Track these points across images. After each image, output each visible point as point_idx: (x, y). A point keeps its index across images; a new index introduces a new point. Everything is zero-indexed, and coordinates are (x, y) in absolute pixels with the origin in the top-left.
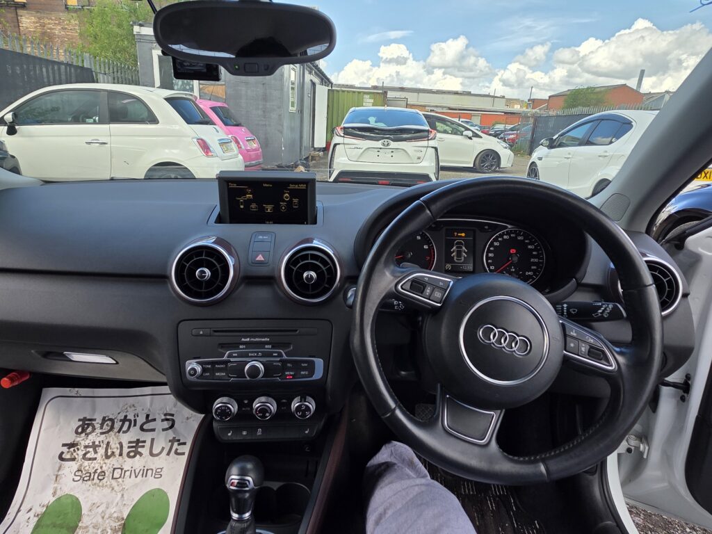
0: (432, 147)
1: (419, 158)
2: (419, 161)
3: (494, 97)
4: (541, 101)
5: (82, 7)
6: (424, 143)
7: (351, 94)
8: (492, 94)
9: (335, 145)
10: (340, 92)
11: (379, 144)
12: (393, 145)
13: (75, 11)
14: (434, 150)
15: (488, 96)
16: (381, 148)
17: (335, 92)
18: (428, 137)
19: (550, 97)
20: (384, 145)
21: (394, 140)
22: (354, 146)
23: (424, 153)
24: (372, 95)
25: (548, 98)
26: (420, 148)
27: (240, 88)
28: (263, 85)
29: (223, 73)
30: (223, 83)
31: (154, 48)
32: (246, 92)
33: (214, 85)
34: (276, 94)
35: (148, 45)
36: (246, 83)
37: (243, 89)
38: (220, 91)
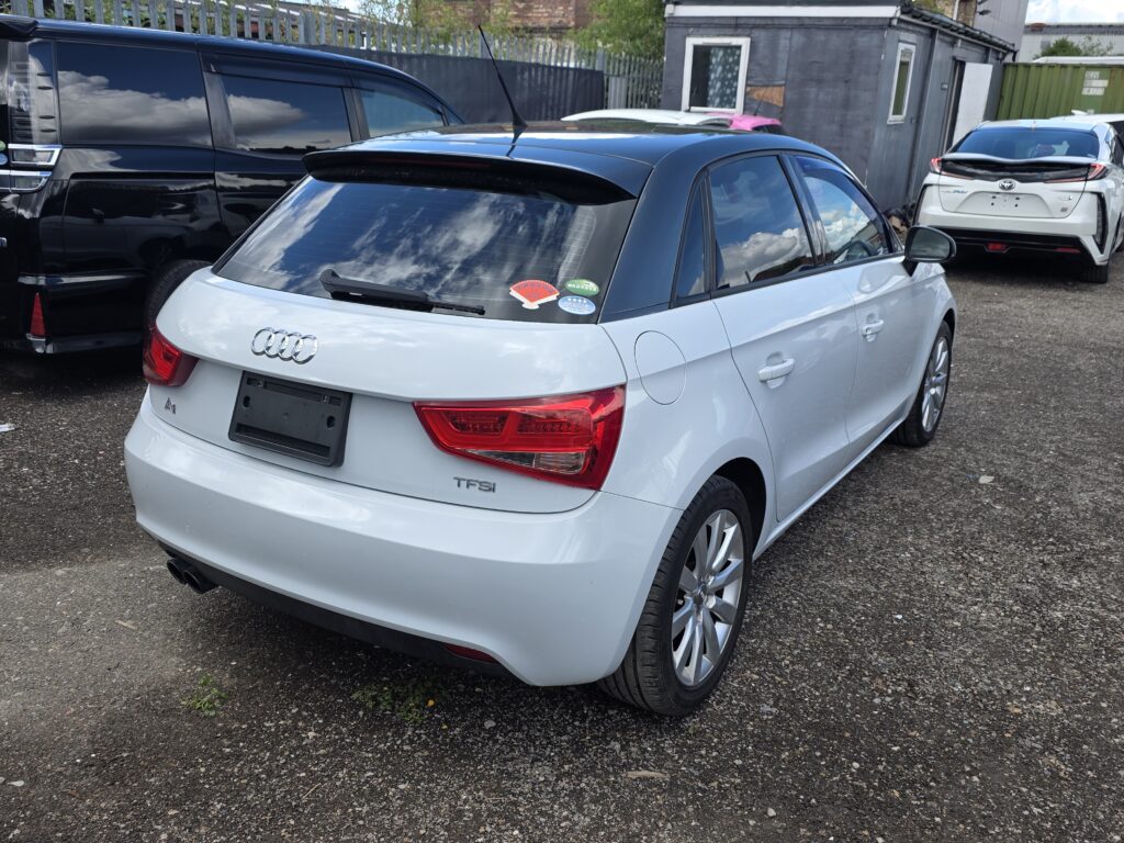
0: (1093, 193)
1: (1064, 210)
2: (1066, 214)
6: (1079, 185)
7: (1057, 70)
9: (926, 186)
10: (1032, 69)
11: (995, 186)
12: (1019, 187)
14: (1095, 197)
16: (998, 193)
17: (1021, 69)
18: (1087, 175)
20: (1003, 187)
21: (1023, 180)
22: (952, 189)
23: (1073, 203)
24: (1107, 71)
26: (1068, 194)
27: (807, 89)
28: (846, 82)
29: (785, 67)
30: (783, 82)
31: (689, 35)
32: (818, 95)
33: (767, 86)
34: (866, 96)
35: (681, 31)
36: (819, 82)
37: (812, 91)
38: (775, 95)
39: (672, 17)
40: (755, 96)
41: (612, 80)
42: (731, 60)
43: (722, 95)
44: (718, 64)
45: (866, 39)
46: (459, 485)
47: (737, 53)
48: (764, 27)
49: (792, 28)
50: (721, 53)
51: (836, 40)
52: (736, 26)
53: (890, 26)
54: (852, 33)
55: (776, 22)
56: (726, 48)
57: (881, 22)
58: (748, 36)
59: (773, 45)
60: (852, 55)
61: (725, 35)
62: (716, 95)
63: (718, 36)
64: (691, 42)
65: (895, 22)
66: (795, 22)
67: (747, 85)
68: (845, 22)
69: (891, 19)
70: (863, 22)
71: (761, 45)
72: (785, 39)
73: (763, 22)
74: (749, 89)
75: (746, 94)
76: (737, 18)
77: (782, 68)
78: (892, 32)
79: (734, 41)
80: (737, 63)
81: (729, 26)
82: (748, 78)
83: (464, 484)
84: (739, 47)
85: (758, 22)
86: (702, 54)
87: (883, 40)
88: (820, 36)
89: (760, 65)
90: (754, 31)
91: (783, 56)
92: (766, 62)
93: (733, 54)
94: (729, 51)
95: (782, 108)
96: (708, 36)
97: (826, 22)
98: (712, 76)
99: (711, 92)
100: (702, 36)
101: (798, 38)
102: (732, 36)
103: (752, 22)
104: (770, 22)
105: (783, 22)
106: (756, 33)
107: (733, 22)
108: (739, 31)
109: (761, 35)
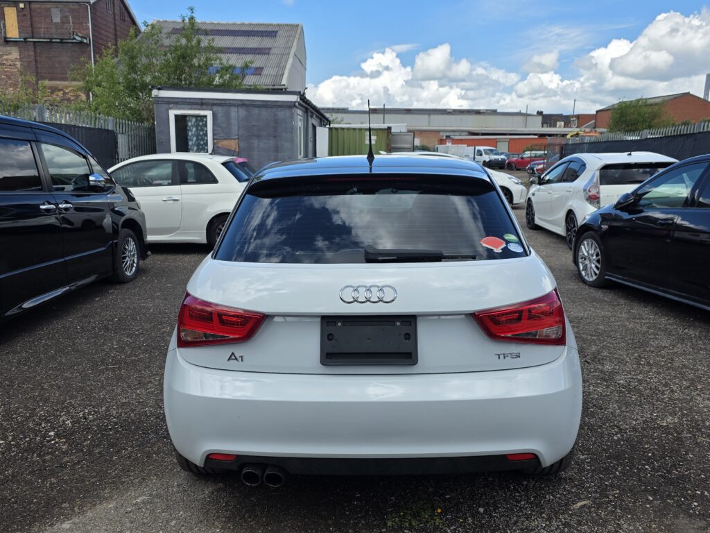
3: (526, 115)
4: (588, 117)
5: (25, 39)
8: (524, 111)
10: (340, 130)
13: (15, 43)
15: (519, 114)
17: (334, 130)
19: (597, 112)
25: (595, 113)
27: (252, 141)
28: (275, 137)
29: (237, 128)
30: (237, 137)
31: (170, 109)
32: (259, 144)
33: (225, 139)
34: (287, 145)
35: (165, 106)
36: (259, 137)
37: (255, 142)
38: (233, 144)
39: (157, 97)
40: (220, 145)
41: (119, 136)
42: (201, 124)
43: (198, 145)
44: (193, 126)
45: (282, 113)
46: (499, 358)
47: (205, 119)
48: (220, 105)
49: (238, 106)
50: (194, 120)
51: (265, 113)
52: (202, 104)
53: (295, 106)
54: (274, 110)
55: (228, 102)
56: (196, 116)
57: (289, 104)
58: (210, 110)
59: (228, 116)
60: (276, 122)
61: (195, 109)
62: (194, 145)
63: (191, 109)
64: (172, 113)
65: (297, 104)
66: (239, 103)
67: (214, 139)
68: (269, 103)
69: (295, 102)
70: (280, 104)
71: (220, 115)
72: (234, 112)
73: (219, 102)
74: (215, 141)
75: (214, 144)
76: (202, 99)
77: (235, 129)
78: (295, 109)
79: (202, 113)
80: (206, 125)
81: (197, 104)
82: (214, 135)
83: (502, 357)
84: (206, 116)
85: (215, 102)
86: (181, 120)
87: (293, 114)
88: (256, 111)
89: (221, 127)
90: (213, 107)
91: (234, 122)
92: (224, 125)
93: (202, 121)
94: (199, 118)
95: (238, 152)
96: (184, 109)
97: (259, 103)
98: (190, 134)
99: (190, 143)
100: (179, 109)
101: (242, 112)
102: (199, 109)
103: (212, 101)
104: (223, 102)
105: (231, 102)
106: (215, 108)
107: (199, 101)
108: (204, 107)
109: (219, 109)
